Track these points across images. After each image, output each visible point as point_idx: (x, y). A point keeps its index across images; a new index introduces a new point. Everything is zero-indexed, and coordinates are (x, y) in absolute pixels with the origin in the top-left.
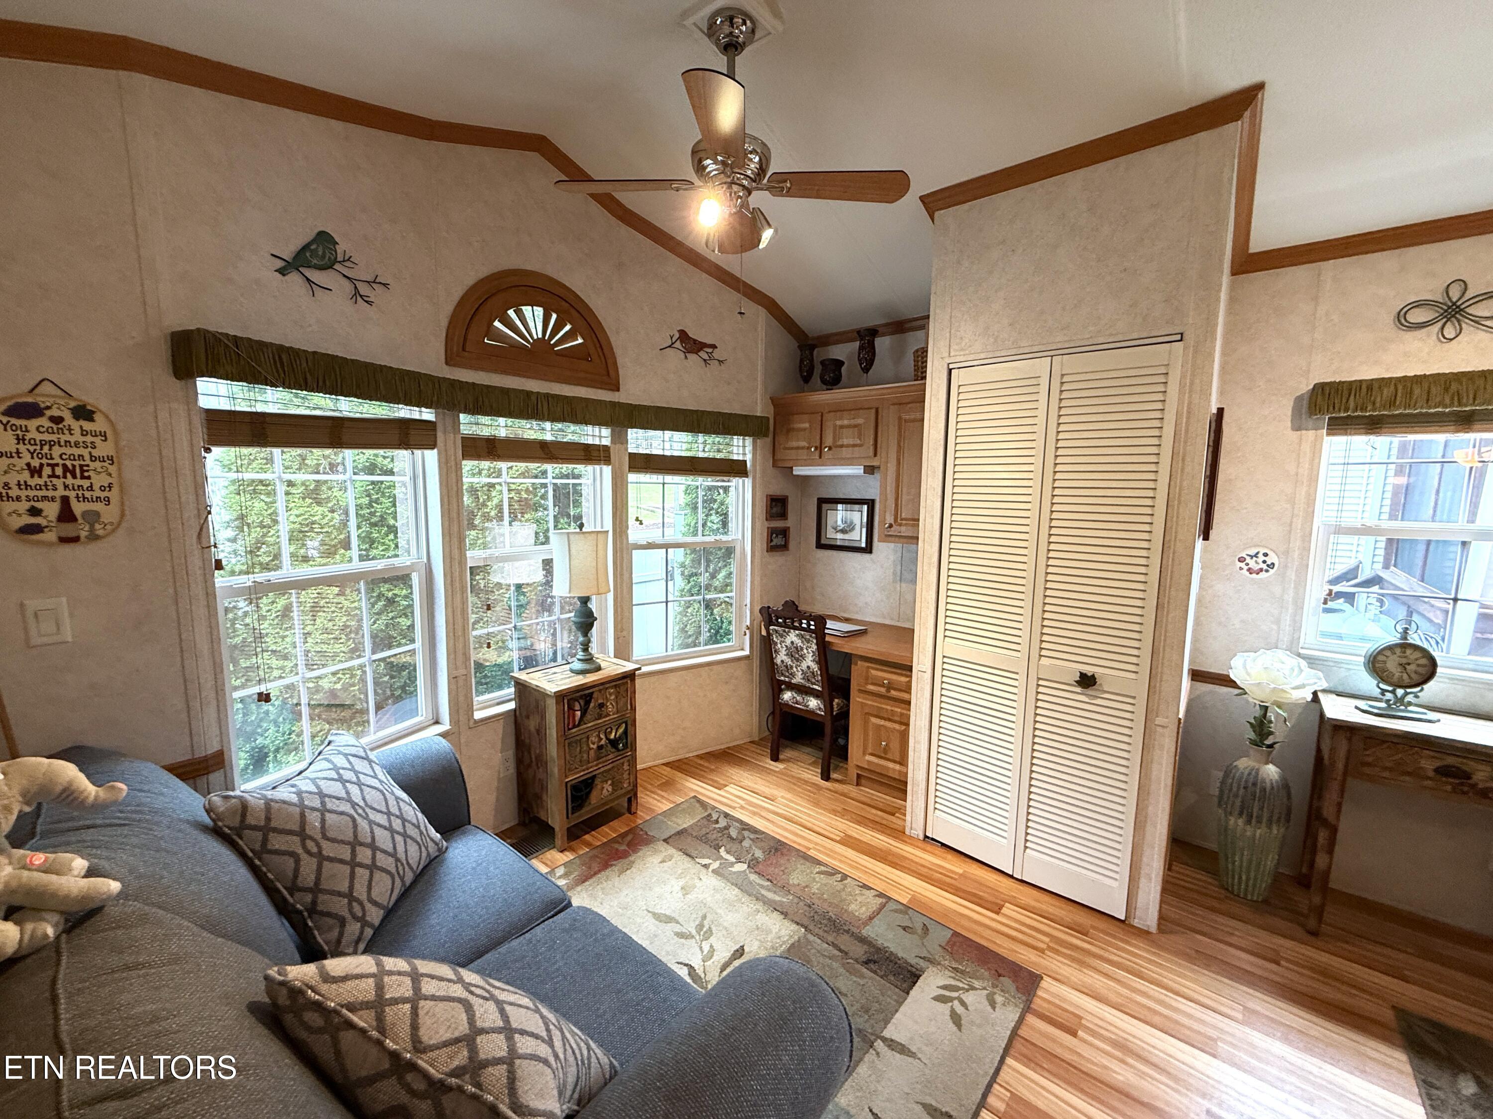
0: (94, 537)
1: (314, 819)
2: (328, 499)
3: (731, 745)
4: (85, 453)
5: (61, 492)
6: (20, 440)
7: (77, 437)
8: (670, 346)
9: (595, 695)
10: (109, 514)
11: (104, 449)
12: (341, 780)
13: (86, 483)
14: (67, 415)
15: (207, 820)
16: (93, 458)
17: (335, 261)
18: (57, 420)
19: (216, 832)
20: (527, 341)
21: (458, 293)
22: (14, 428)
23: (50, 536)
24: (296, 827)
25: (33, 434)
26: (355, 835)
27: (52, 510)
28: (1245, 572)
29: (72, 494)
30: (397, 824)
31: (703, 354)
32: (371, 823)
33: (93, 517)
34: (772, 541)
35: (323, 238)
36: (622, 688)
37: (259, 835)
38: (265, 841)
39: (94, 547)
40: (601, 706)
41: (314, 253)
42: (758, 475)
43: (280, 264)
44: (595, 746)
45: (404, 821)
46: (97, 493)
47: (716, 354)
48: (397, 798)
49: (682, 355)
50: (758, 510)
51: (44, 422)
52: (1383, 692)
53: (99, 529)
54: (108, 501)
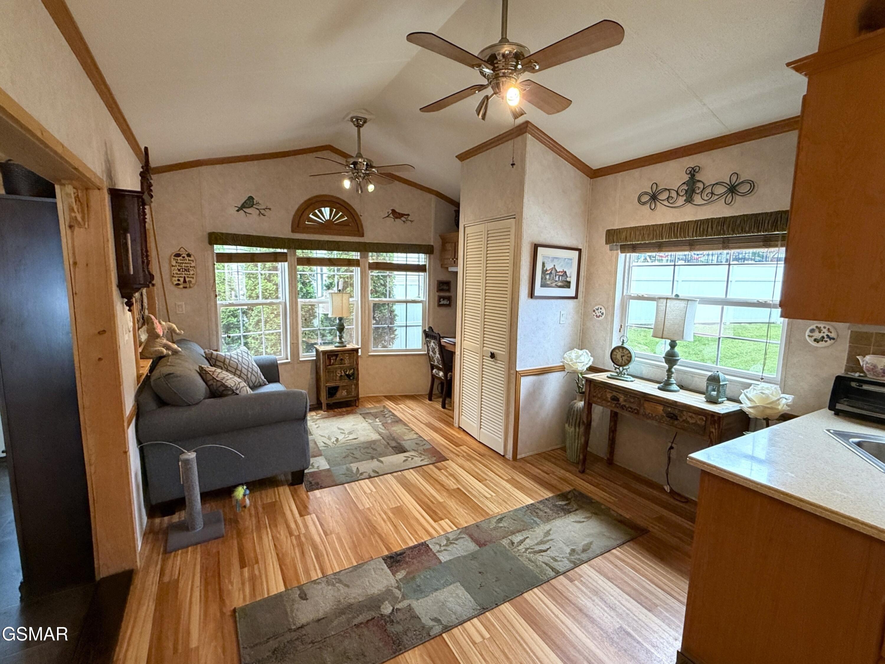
0: (190, 287)
1: (227, 361)
2: (273, 280)
3: (417, 394)
4: (189, 265)
5: (184, 275)
6: (177, 262)
7: (187, 261)
8: (387, 217)
9: (339, 355)
10: (193, 281)
11: (193, 264)
12: (238, 355)
13: (189, 273)
14: (185, 256)
15: (204, 355)
16: (191, 267)
17: (254, 205)
18: (184, 257)
19: (206, 358)
20: (323, 220)
21: (297, 207)
22: (176, 260)
23: (181, 286)
24: (223, 361)
25: (179, 261)
26: (237, 367)
27: (182, 280)
28: (595, 317)
29: (186, 276)
30: (250, 370)
31: (403, 219)
32: (242, 366)
33: (190, 282)
34: (440, 302)
35: (251, 198)
36: (352, 355)
37: (214, 361)
38: (215, 362)
39: (190, 289)
40: (342, 360)
41: (247, 204)
42: (432, 272)
43: (237, 209)
44: (339, 375)
45: (253, 370)
46: (191, 276)
47: (409, 218)
48: (253, 365)
49: (393, 220)
50: (432, 288)
51: (181, 258)
52: (616, 368)
53: (191, 285)
54: (193, 278)
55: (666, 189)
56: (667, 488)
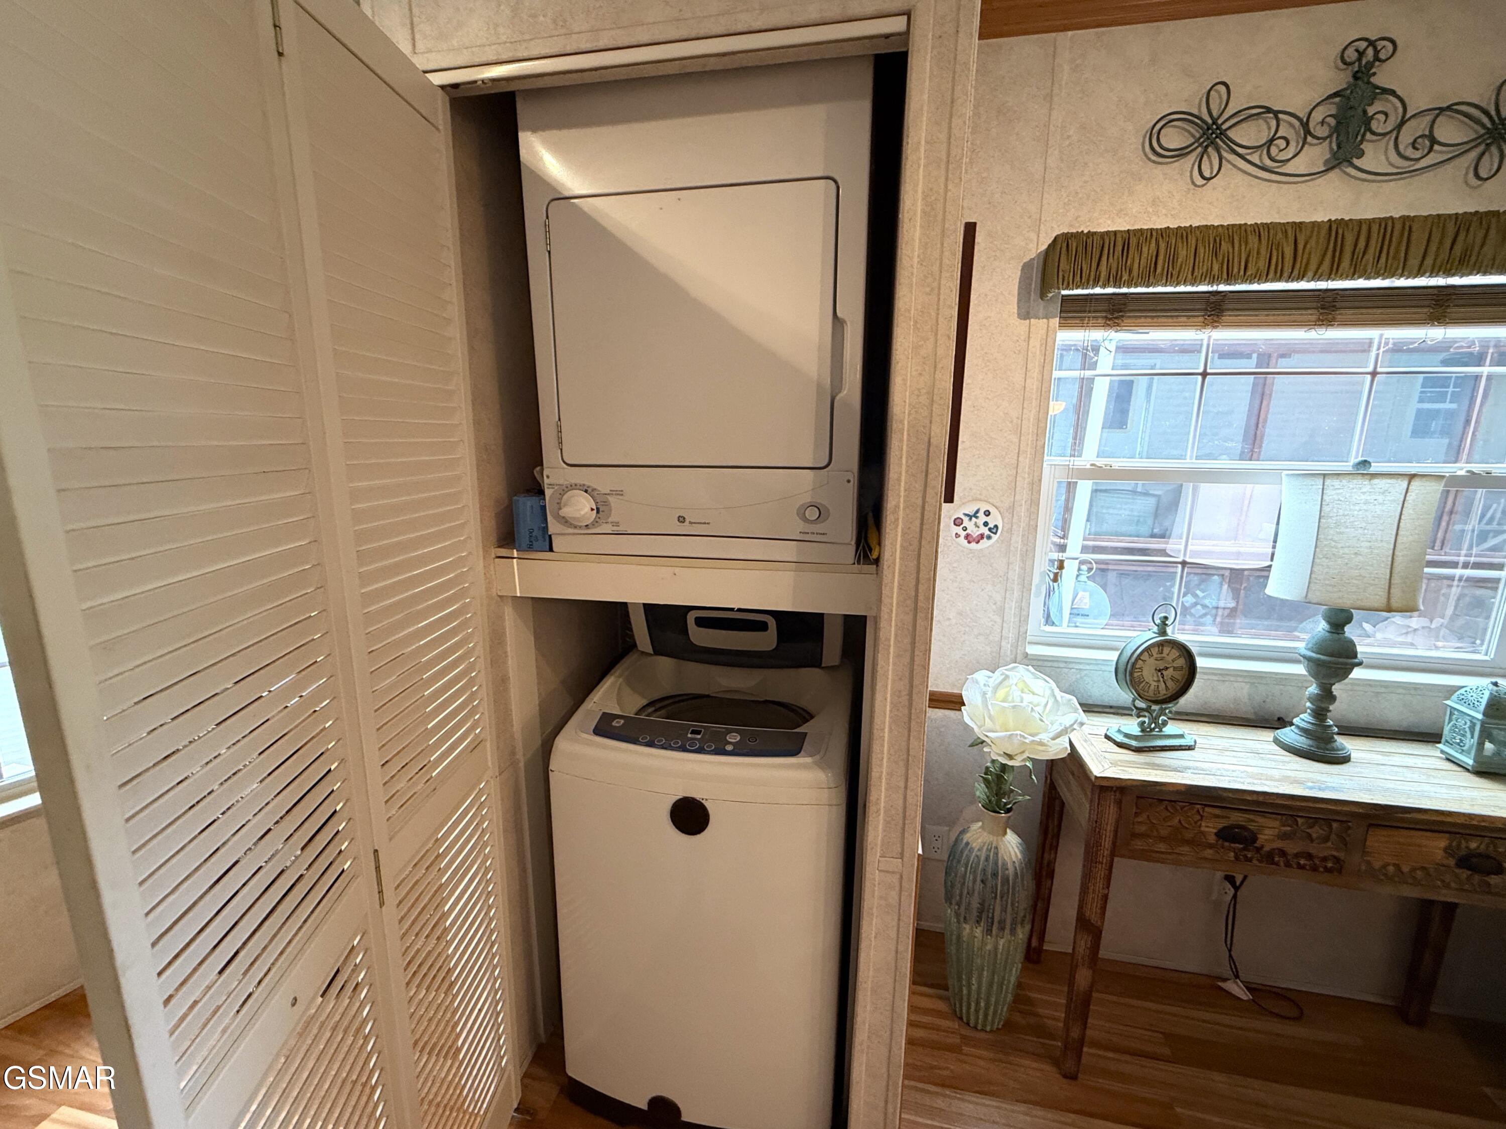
28: (962, 541)
55: (1269, 110)
56: (1236, 988)
